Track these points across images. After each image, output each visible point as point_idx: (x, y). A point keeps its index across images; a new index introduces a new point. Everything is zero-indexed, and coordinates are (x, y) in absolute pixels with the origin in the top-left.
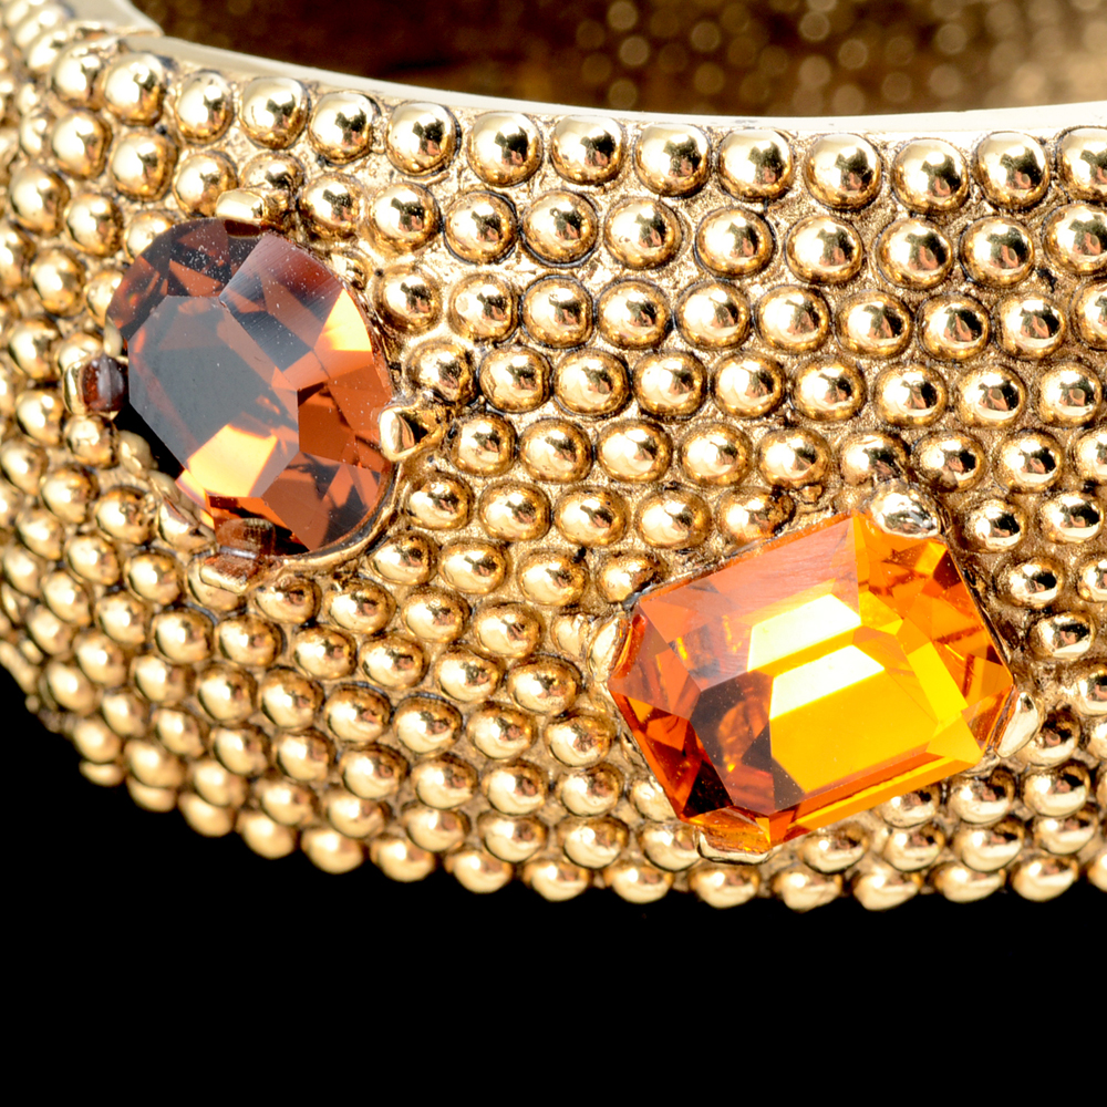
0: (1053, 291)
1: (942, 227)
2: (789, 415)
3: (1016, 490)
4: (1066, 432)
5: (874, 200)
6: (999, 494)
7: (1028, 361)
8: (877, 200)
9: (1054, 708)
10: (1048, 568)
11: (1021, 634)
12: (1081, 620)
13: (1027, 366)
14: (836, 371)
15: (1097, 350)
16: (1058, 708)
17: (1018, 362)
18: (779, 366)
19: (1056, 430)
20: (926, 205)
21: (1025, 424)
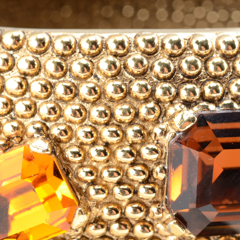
0: (98, 82)
1: (65, 61)
2: (13, 116)
3: (82, 144)
4: (99, 126)
5: (46, 51)
6: (77, 145)
7: (88, 103)
8: (47, 52)
9: (96, 216)
10: (92, 170)
11: (84, 191)
12: (103, 188)
13: (88, 105)
14: (28, 103)
15: (111, 101)
16: (97, 216)
17: (85, 103)
18: (11, 101)
19: (96, 126)
20: (61, 53)
21: (86, 123)
